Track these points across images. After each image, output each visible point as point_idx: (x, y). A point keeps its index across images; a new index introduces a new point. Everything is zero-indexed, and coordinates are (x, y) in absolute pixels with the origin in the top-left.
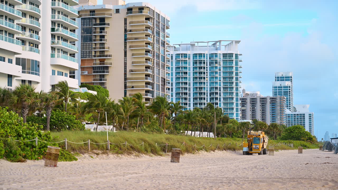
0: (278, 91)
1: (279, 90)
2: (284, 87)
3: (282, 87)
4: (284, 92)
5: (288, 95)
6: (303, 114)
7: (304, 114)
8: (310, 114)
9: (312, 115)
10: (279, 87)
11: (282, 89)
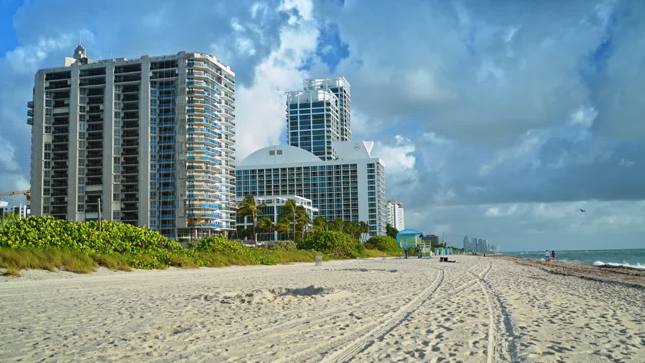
0: (299, 115)
1: (301, 112)
2: (315, 104)
3: (310, 105)
4: (314, 117)
5: (325, 124)
6: (351, 165)
7: (355, 165)
8: (370, 165)
9: (376, 165)
10: (302, 106)
11: (310, 110)
